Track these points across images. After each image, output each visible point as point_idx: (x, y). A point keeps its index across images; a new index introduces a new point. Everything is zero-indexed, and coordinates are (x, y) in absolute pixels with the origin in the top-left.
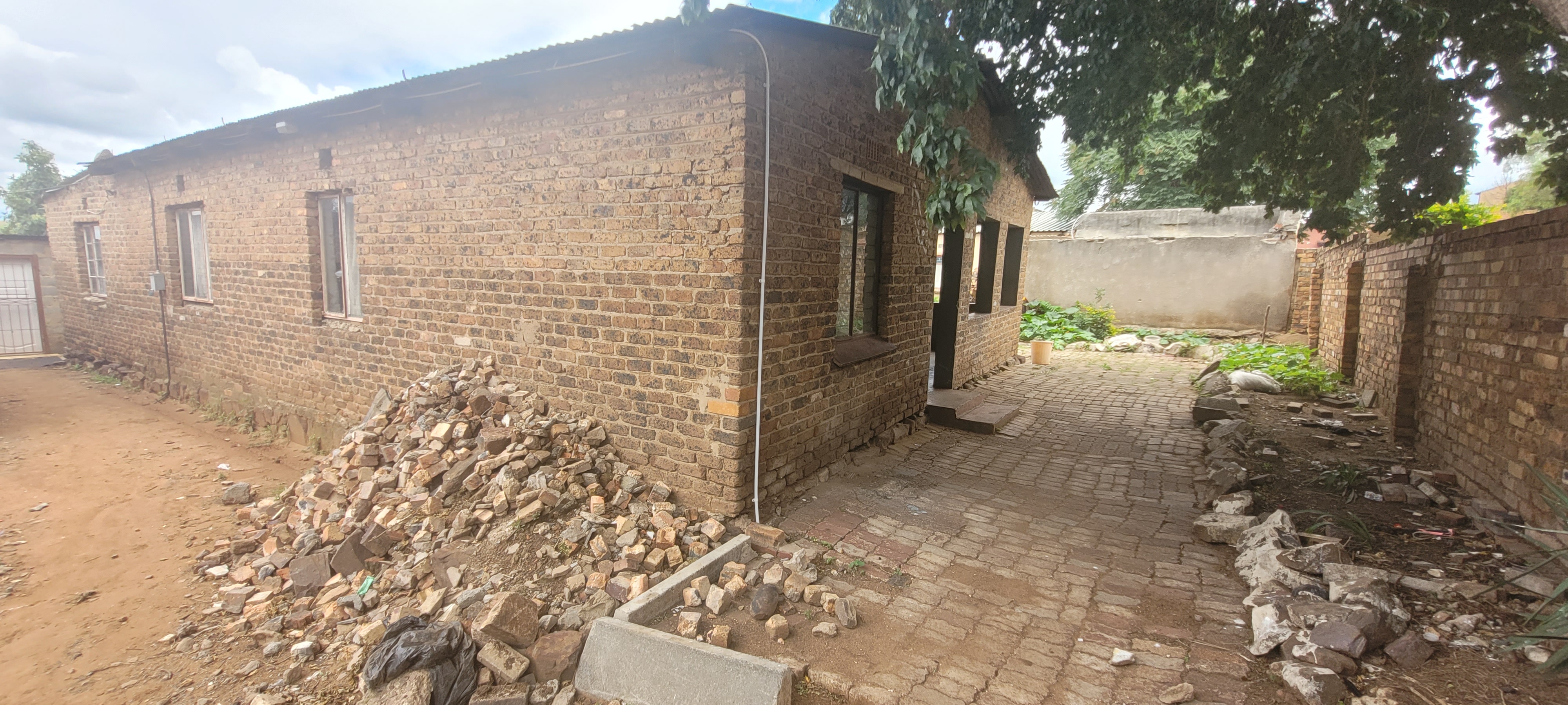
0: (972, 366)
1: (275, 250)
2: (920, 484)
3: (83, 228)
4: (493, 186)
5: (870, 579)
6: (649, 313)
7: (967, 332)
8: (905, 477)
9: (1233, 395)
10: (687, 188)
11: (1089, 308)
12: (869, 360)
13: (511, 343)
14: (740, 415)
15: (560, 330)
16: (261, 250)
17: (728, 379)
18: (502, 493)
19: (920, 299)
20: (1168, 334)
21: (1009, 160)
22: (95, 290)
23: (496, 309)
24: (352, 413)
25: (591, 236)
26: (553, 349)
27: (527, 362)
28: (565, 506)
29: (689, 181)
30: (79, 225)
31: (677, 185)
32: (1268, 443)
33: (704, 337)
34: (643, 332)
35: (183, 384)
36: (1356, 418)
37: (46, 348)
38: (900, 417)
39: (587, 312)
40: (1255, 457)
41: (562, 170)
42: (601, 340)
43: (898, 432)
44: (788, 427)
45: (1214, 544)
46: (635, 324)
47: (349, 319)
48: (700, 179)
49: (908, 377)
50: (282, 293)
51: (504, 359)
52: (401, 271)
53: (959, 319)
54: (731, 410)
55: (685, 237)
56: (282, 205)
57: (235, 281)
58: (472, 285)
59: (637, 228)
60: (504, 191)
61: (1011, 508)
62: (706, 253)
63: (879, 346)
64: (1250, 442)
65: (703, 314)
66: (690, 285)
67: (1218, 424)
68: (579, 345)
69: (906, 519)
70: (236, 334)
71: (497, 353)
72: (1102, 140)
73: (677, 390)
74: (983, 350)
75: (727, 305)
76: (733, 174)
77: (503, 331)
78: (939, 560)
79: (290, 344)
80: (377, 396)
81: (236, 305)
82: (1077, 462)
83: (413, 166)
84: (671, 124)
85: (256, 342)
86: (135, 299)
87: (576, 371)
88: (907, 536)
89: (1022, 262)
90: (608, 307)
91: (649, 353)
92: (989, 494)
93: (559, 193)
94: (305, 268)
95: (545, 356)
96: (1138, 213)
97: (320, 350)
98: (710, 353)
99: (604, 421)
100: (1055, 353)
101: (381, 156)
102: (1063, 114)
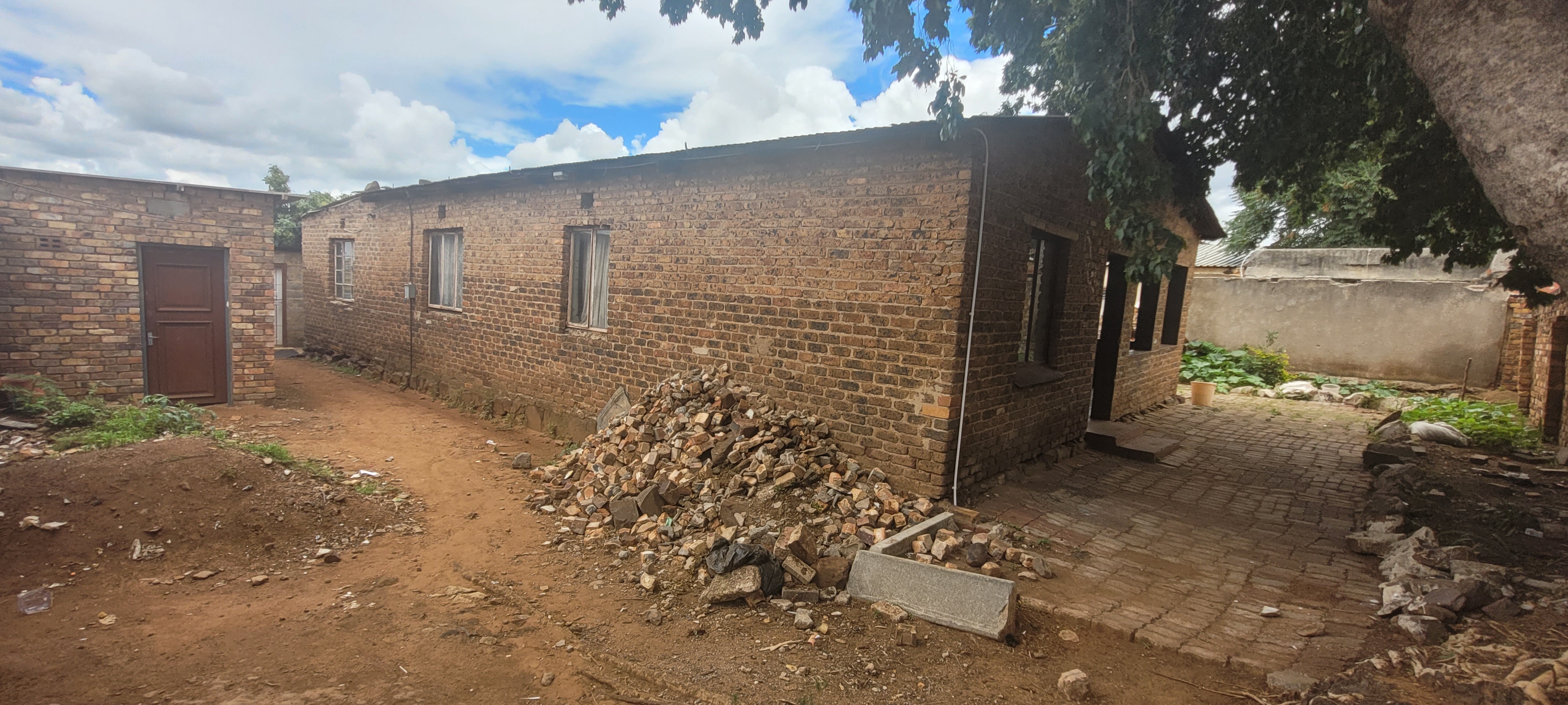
0: (1129, 401)
1: (529, 270)
2: (1089, 494)
3: (336, 244)
4: (740, 229)
5: (1054, 553)
6: (875, 335)
7: (1127, 368)
8: (1073, 488)
9: (1410, 444)
10: (916, 240)
11: (1259, 352)
12: (1041, 384)
13: (746, 354)
14: (950, 417)
15: (792, 345)
16: (516, 270)
17: (941, 389)
18: (763, 465)
19: (1086, 334)
20: (1350, 383)
21: (1175, 204)
22: (340, 295)
23: (734, 326)
24: (589, 406)
25: (827, 272)
26: (785, 360)
27: (759, 370)
28: (811, 478)
29: (917, 235)
30: (332, 240)
31: (907, 238)
32: (1436, 486)
33: (922, 355)
34: (867, 350)
35: (423, 377)
36: (1545, 473)
37: (285, 343)
38: (1063, 440)
39: (818, 332)
40: (1422, 496)
41: (805, 220)
42: (829, 354)
43: (1061, 453)
44: (979, 433)
45: (1363, 554)
46: (861, 343)
47: (591, 329)
48: (928, 234)
49: (1071, 403)
50: (530, 305)
51: (737, 367)
52: (648, 293)
53: (1120, 354)
54: (944, 414)
55: (911, 277)
56: (540, 235)
57: (486, 293)
58: (714, 307)
59: (869, 268)
60: (751, 234)
61: (1174, 518)
62: (929, 291)
63: (1050, 374)
64: (1418, 484)
65: (923, 337)
66: (913, 315)
67: (1388, 468)
68: (809, 358)
69: (1080, 517)
70: (481, 337)
71: (732, 361)
72: (1276, 186)
73: (896, 397)
74: (1140, 386)
75: (944, 332)
76: (956, 232)
77: (739, 344)
78: (1112, 546)
79: (534, 348)
80: (616, 393)
81: (485, 313)
82: (1239, 490)
83: (668, 210)
84: (905, 191)
85: (501, 345)
86: (382, 304)
87: (804, 379)
88: (1082, 528)
89: (1185, 301)
90: (838, 329)
91: (872, 366)
92: (1154, 508)
93: (801, 238)
94: (557, 286)
95: (776, 365)
96: (1319, 251)
97: (562, 353)
98: (927, 368)
99: (826, 419)
100: (1218, 396)
101: (641, 201)
102: (1234, 160)
